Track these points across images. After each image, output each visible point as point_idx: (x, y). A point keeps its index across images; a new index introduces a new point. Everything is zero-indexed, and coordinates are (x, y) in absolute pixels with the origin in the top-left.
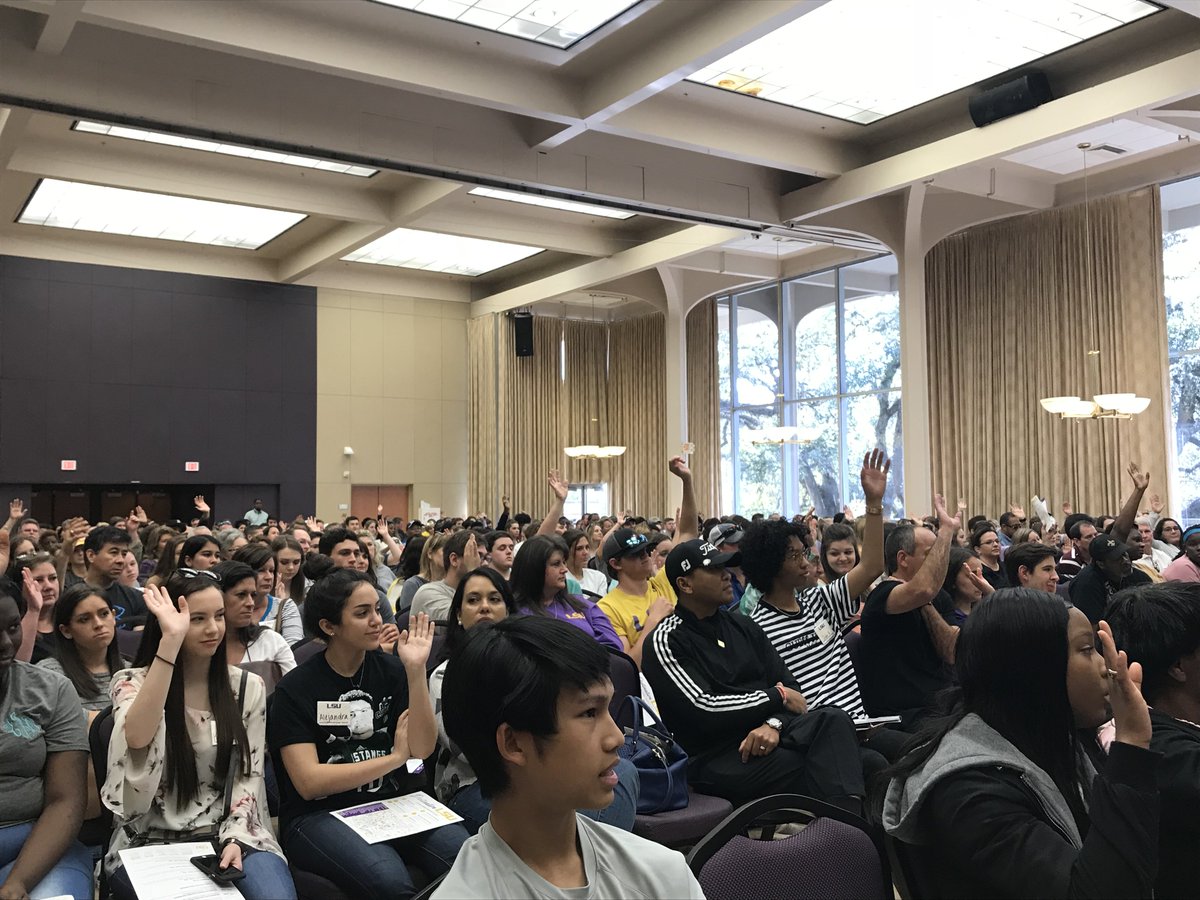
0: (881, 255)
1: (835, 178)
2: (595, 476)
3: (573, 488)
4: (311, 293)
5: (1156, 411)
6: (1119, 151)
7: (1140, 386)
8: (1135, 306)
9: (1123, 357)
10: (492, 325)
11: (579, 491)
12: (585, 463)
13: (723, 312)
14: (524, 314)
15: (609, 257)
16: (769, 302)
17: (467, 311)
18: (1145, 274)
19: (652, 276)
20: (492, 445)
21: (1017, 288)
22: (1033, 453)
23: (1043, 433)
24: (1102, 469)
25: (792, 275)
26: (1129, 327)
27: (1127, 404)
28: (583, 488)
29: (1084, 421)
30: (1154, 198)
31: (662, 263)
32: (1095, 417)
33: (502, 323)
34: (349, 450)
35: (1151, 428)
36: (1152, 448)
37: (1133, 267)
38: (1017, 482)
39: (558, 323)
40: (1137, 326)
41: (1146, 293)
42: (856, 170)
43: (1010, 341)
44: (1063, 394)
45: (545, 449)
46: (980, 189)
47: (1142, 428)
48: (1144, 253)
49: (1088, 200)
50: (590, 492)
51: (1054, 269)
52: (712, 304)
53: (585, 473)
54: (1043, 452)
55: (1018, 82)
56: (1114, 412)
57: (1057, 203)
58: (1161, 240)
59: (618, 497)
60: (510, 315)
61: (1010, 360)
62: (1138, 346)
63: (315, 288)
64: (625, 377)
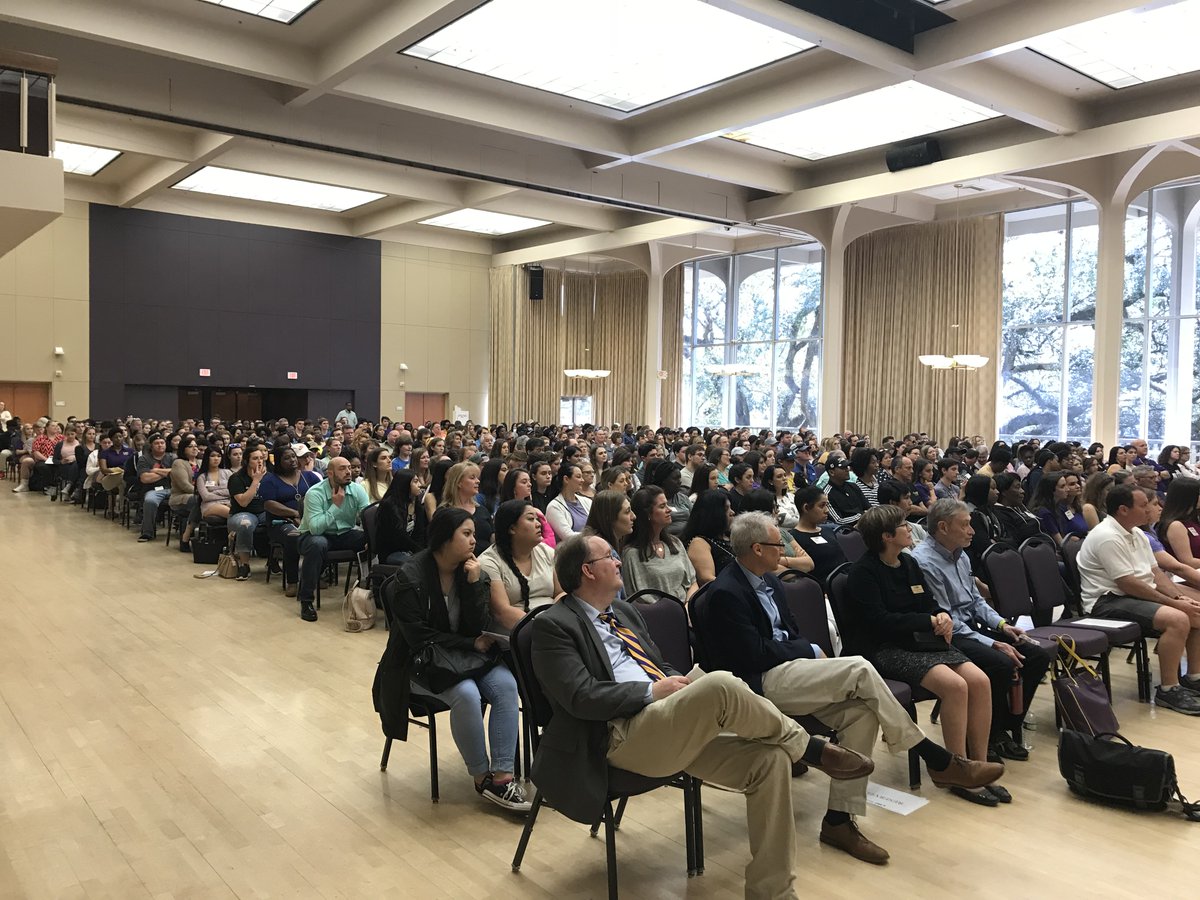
0: (810, 242)
1: (789, 194)
2: (583, 391)
3: (565, 399)
4: (376, 245)
5: (992, 365)
6: (980, 190)
7: (982, 348)
8: (983, 293)
9: (973, 328)
10: (511, 274)
11: (571, 402)
12: (577, 381)
13: (688, 273)
14: (536, 267)
15: (611, 232)
16: (722, 267)
17: (489, 262)
18: (991, 273)
19: (644, 248)
20: (510, 366)
21: (905, 275)
22: (908, 389)
23: (916, 375)
24: (954, 402)
25: (744, 250)
26: (978, 307)
27: (974, 361)
28: (574, 400)
29: (944, 371)
30: (1001, 220)
31: (654, 240)
32: (953, 369)
33: (519, 272)
34: (404, 366)
35: (987, 376)
36: (987, 389)
37: (983, 267)
38: (897, 408)
39: (560, 274)
40: (983, 307)
41: (991, 285)
42: (803, 191)
43: (898, 311)
44: (931, 353)
45: (548, 371)
46: (888, 209)
47: (982, 376)
48: (991, 259)
49: (958, 219)
50: (578, 403)
51: (931, 265)
52: (681, 268)
53: (578, 389)
54: (916, 388)
55: (919, 145)
56: (966, 367)
57: (936, 219)
58: (1003, 238)
59: (600, 409)
60: (526, 267)
61: (897, 324)
62: (983, 321)
63: (380, 242)
64: (608, 318)
